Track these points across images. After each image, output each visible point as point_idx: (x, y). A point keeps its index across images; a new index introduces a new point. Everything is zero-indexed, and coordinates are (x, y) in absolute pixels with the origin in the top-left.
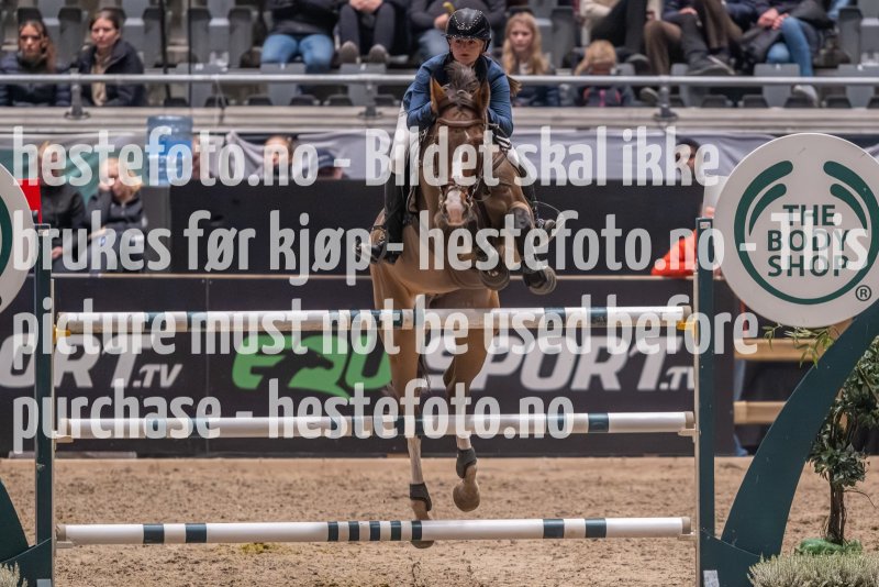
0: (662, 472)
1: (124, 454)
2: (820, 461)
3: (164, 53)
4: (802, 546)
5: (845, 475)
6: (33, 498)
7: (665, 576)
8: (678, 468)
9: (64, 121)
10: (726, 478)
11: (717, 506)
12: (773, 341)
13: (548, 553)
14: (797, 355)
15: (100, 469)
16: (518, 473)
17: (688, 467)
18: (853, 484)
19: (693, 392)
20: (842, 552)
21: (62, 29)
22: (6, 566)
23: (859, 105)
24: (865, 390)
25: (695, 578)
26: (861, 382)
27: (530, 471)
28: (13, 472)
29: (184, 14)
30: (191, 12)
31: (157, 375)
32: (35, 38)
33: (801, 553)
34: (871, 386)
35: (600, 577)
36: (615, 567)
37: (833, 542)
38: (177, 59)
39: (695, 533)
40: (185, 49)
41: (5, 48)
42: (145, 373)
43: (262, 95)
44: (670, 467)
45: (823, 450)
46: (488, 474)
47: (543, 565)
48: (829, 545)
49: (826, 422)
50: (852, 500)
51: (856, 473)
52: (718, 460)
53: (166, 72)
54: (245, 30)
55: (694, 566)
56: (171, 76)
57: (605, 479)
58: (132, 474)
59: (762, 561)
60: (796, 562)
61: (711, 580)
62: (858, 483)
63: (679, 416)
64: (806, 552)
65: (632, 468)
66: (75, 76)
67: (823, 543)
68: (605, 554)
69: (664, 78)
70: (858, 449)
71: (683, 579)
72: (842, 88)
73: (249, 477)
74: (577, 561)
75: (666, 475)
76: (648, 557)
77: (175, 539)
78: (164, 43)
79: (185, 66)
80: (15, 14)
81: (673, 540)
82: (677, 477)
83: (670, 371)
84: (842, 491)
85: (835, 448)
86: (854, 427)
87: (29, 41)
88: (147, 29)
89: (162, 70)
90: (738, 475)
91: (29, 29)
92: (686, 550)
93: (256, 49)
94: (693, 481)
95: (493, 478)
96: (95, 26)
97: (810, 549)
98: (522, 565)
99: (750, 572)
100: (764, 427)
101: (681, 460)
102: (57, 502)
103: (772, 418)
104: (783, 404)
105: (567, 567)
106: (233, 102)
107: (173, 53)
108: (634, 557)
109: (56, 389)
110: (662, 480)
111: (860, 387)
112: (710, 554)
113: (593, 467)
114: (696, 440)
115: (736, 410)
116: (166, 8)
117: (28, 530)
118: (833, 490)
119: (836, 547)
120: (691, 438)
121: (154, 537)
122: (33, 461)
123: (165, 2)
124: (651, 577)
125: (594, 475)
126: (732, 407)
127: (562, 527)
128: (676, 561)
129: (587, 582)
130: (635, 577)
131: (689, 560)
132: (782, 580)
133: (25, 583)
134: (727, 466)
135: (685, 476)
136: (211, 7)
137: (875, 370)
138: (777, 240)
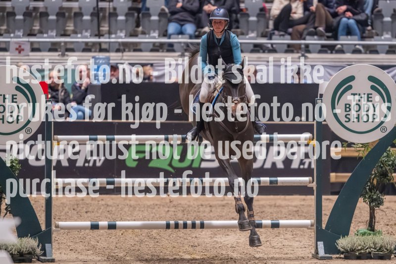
2: (365, 197)
3: (99, 30)
4: (358, 232)
5: (375, 203)
7: (302, 244)
8: (307, 200)
9: (58, 58)
10: (327, 204)
12: (346, 149)
14: (356, 154)
17: (311, 199)
18: (378, 207)
19: (313, 169)
20: (374, 234)
21: (57, 21)
22: (33, 238)
23: (382, 53)
24: (384, 169)
25: (314, 245)
26: (382, 166)
28: (36, 200)
29: (107, 14)
30: (110, 14)
31: (95, 161)
33: (357, 235)
34: (387, 167)
35: (275, 244)
36: (281, 240)
37: (370, 230)
38: (104, 33)
39: (314, 227)
40: (107, 29)
42: (90, 160)
43: (138, 48)
44: (304, 200)
45: (367, 193)
46: (229, 202)
48: (369, 232)
49: (368, 182)
50: (378, 213)
51: (380, 203)
52: (324, 197)
53: (99, 38)
54: (132, 21)
55: (313, 240)
56: (102, 40)
57: (277, 204)
59: (341, 238)
60: (355, 238)
61: (321, 246)
62: (381, 206)
63: (307, 179)
64: (359, 234)
65: (288, 200)
66: (62, 40)
67: (366, 231)
68: (277, 234)
69: (303, 42)
70: (381, 193)
71: (309, 245)
72: (375, 46)
75: (302, 203)
76: (295, 236)
77: (103, 228)
78: (99, 26)
79: (107, 36)
80: (38, 14)
81: (306, 229)
82: (306, 203)
83: (305, 161)
84: (374, 210)
85: (372, 192)
86: (379, 184)
88: (92, 21)
89: (98, 37)
90: (332, 203)
92: (310, 233)
93: (136, 29)
94: (313, 206)
95: (231, 204)
97: (361, 233)
99: (336, 242)
100: (342, 184)
101: (309, 197)
103: (346, 180)
104: (350, 174)
106: (127, 50)
107: (102, 31)
108: (289, 236)
109: (54, 167)
110: (301, 205)
112: (320, 235)
114: (315, 189)
115: (331, 176)
116: (100, 12)
117: (42, 224)
118: (370, 209)
119: (372, 232)
120: (312, 188)
123: (99, 9)
124: (296, 244)
125: (273, 203)
126: (329, 175)
127: (261, 224)
128: (306, 238)
129: (270, 246)
130: (290, 244)
131: (311, 238)
132: (349, 246)
133: (41, 245)
134: (327, 199)
135: (310, 204)
136: (118, 11)
137: (388, 161)
138: (348, 108)
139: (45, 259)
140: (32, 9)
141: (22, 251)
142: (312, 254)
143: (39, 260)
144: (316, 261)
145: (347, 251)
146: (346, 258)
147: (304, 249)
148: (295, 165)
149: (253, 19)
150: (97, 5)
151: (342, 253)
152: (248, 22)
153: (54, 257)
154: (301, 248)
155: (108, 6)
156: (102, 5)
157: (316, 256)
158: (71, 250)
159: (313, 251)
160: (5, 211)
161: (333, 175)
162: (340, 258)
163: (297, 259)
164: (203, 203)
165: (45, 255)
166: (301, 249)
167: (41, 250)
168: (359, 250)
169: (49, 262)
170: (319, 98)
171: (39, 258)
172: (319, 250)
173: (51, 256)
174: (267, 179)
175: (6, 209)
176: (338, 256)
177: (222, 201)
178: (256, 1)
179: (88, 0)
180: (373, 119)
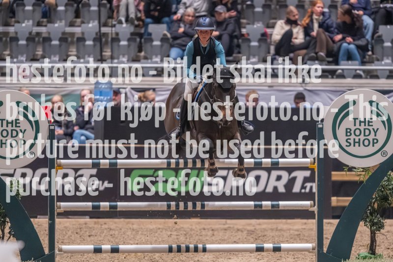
0: (302, 225)
1: (84, 217)
2: (366, 221)
3: (101, 55)
4: (359, 255)
5: (376, 227)
8: (308, 224)
10: (328, 228)
12: (347, 173)
13: (256, 258)
14: (357, 179)
15: (74, 223)
17: (313, 223)
18: (379, 231)
19: (315, 193)
20: (375, 258)
21: (60, 46)
23: (383, 78)
24: (384, 193)
26: (383, 190)
27: (249, 225)
28: (39, 224)
29: (110, 39)
30: (112, 39)
33: (359, 258)
34: (387, 191)
38: (106, 58)
39: (316, 251)
40: (110, 54)
44: (305, 224)
45: (367, 217)
46: (232, 226)
48: (370, 255)
49: (369, 206)
50: (379, 237)
51: (381, 226)
52: (325, 221)
53: (102, 63)
54: (134, 46)
57: (279, 228)
58: (87, 225)
59: (343, 261)
62: (382, 230)
63: (308, 203)
65: (290, 224)
67: (367, 254)
68: (279, 258)
70: (382, 216)
73: (135, 227)
75: (304, 227)
76: (296, 260)
77: (106, 252)
78: (101, 51)
79: (109, 61)
80: (41, 39)
81: (307, 253)
82: (308, 227)
84: (375, 233)
85: (372, 216)
86: (380, 208)
88: (94, 45)
89: (100, 62)
90: (333, 227)
92: (311, 257)
93: (139, 54)
95: (233, 228)
97: (362, 257)
100: (343, 208)
101: (310, 221)
103: (347, 204)
104: (351, 198)
107: (105, 55)
108: (290, 259)
110: (302, 229)
111: (382, 192)
113: (274, 223)
114: (316, 213)
115: (332, 200)
116: (102, 37)
118: (371, 233)
119: (373, 256)
120: (314, 212)
121: (98, 251)
122: (47, 220)
123: (102, 34)
125: (274, 226)
126: (330, 200)
127: (263, 247)
134: (328, 223)
135: (312, 227)
136: (120, 36)
137: (388, 185)
138: (349, 132)
140: (35, 34)
149: (254, 44)
150: (100, 31)
152: (249, 46)
155: (110, 32)
156: (104, 30)
160: (9, 235)
161: (334, 199)
164: (206, 227)
170: (320, 123)
174: (269, 203)
175: (10, 233)
177: (224, 224)
178: (257, 26)
179: (90, 25)
180: (374, 143)
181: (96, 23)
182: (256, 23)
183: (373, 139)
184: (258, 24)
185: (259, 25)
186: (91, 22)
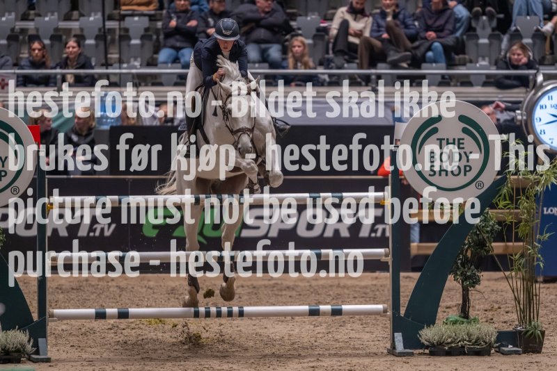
0: (372, 281)
2: (456, 274)
3: (106, 58)
4: (447, 320)
5: (470, 282)
6: (36, 295)
7: (374, 336)
8: (381, 278)
10: (406, 284)
11: (402, 299)
13: (311, 324)
16: (295, 281)
17: (385, 277)
18: (474, 287)
19: (388, 238)
20: (468, 323)
21: (52, 46)
22: (22, 331)
23: (477, 85)
24: (480, 237)
25: (390, 337)
26: (478, 233)
29: (117, 37)
30: (120, 37)
31: (102, 230)
32: (39, 50)
33: (447, 324)
34: (484, 235)
35: (339, 337)
37: (464, 317)
38: (113, 61)
39: (389, 313)
40: (116, 56)
41: (21, 56)
42: (96, 229)
43: (158, 81)
44: (377, 278)
45: (458, 268)
46: (279, 282)
47: (308, 330)
48: (461, 319)
49: (460, 253)
50: (473, 295)
51: (476, 281)
52: (402, 274)
53: (107, 68)
54: (149, 46)
55: (389, 331)
56: (110, 71)
57: (342, 284)
58: (90, 282)
59: (426, 327)
60: (444, 328)
61: (398, 338)
62: (477, 286)
63: (381, 251)
64: (449, 323)
66: (58, 71)
67: (458, 318)
68: (342, 324)
69: (373, 71)
70: (477, 268)
71: (383, 338)
72: (467, 76)
73: (151, 284)
74: (327, 328)
75: (374, 282)
76: (365, 326)
77: (112, 317)
78: (106, 53)
79: (117, 65)
80: (27, 38)
81: (378, 317)
82: (380, 283)
83: (377, 227)
84: (468, 290)
85: (465, 268)
86: (475, 256)
87: (37, 51)
88: (97, 45)
89: (104, 67)
90: (413, 282)
91: (36, 45)
92: (385, 322)
93: (155, 56)
94: (389, 286)
95: (282, 284)
96: (68, 46)
97: (451, 321)
98: (297, 330)
99: (419, 334)
100: (426, 257)
101: (382, 275)
102: (49, 297)
103: (431, 252)
104: (436, 244)
105: (321, 331)
106: (143, 84)
107: (111, 58)
108: (357, 326)
109: (48, 237)
111: (478, 235)
112: (398, 324)
114: (390, 264)
115: (412, 247)
116: (107, 34)
117: (33, 312)
118: (463, 290)
119: (465, 320)
120: (387, 262)
121: (101, 316)
123: (106, 30)
124: (366, 336)
126: (409, 246)
127: (318, 310)
128: (379, 328)
129: (332, 339)
130: (358, 336)
131: (387, 328)
132: (436, 338)
133: (32, 340)
134: (407, 277)
135: (385, 283)
136: (131, 33)
137: (486, 226)
138: (434, 157)
139: (38, 358)
140: (19, 31)
141: (7, 347)
142: (388, 349)
143: (30, 359)
144: (393, 358)
145: (433, 345)
146: (432, 354)
147: (377, 343)
148: (364, 233)
150: (104, 26)
151: (427, 347)
153: (49, 355)
154: (373, 341)
155: (118, 27)
156: (111, 24)
157: (392, 351)
158: (71, 346)
159: (389, 345)
162: (425, 354)
163: (368, 355)
164: (245, 283)
165: (37, 352)
166: (372, 343)
167: (32, 347)
168: (448, 343)
169: (43, 362)
171: (30, 357)
172: (396, 343)
173: (46, 354)
176: (421, 351)
178: (311, 18)
179: (92, 19)
180: (465, 171)
181: (99, 16)
182: (310, 14)
183: (465, 166)
184: (314, 15)
185: (313, 17)
186: (93, 14)
